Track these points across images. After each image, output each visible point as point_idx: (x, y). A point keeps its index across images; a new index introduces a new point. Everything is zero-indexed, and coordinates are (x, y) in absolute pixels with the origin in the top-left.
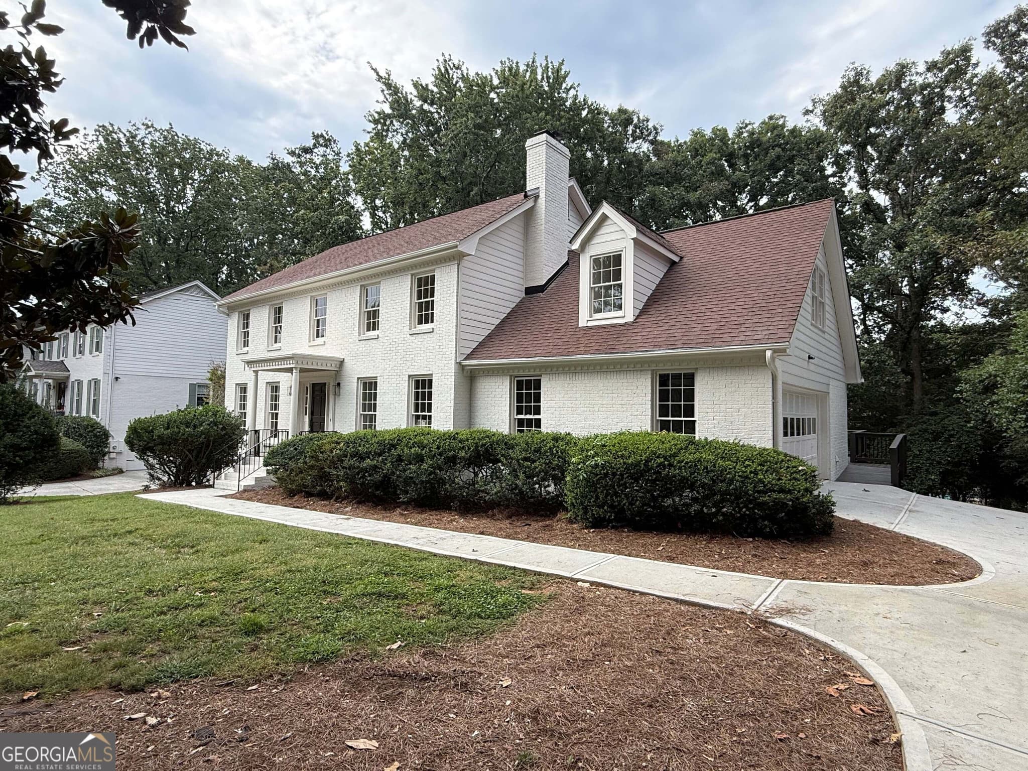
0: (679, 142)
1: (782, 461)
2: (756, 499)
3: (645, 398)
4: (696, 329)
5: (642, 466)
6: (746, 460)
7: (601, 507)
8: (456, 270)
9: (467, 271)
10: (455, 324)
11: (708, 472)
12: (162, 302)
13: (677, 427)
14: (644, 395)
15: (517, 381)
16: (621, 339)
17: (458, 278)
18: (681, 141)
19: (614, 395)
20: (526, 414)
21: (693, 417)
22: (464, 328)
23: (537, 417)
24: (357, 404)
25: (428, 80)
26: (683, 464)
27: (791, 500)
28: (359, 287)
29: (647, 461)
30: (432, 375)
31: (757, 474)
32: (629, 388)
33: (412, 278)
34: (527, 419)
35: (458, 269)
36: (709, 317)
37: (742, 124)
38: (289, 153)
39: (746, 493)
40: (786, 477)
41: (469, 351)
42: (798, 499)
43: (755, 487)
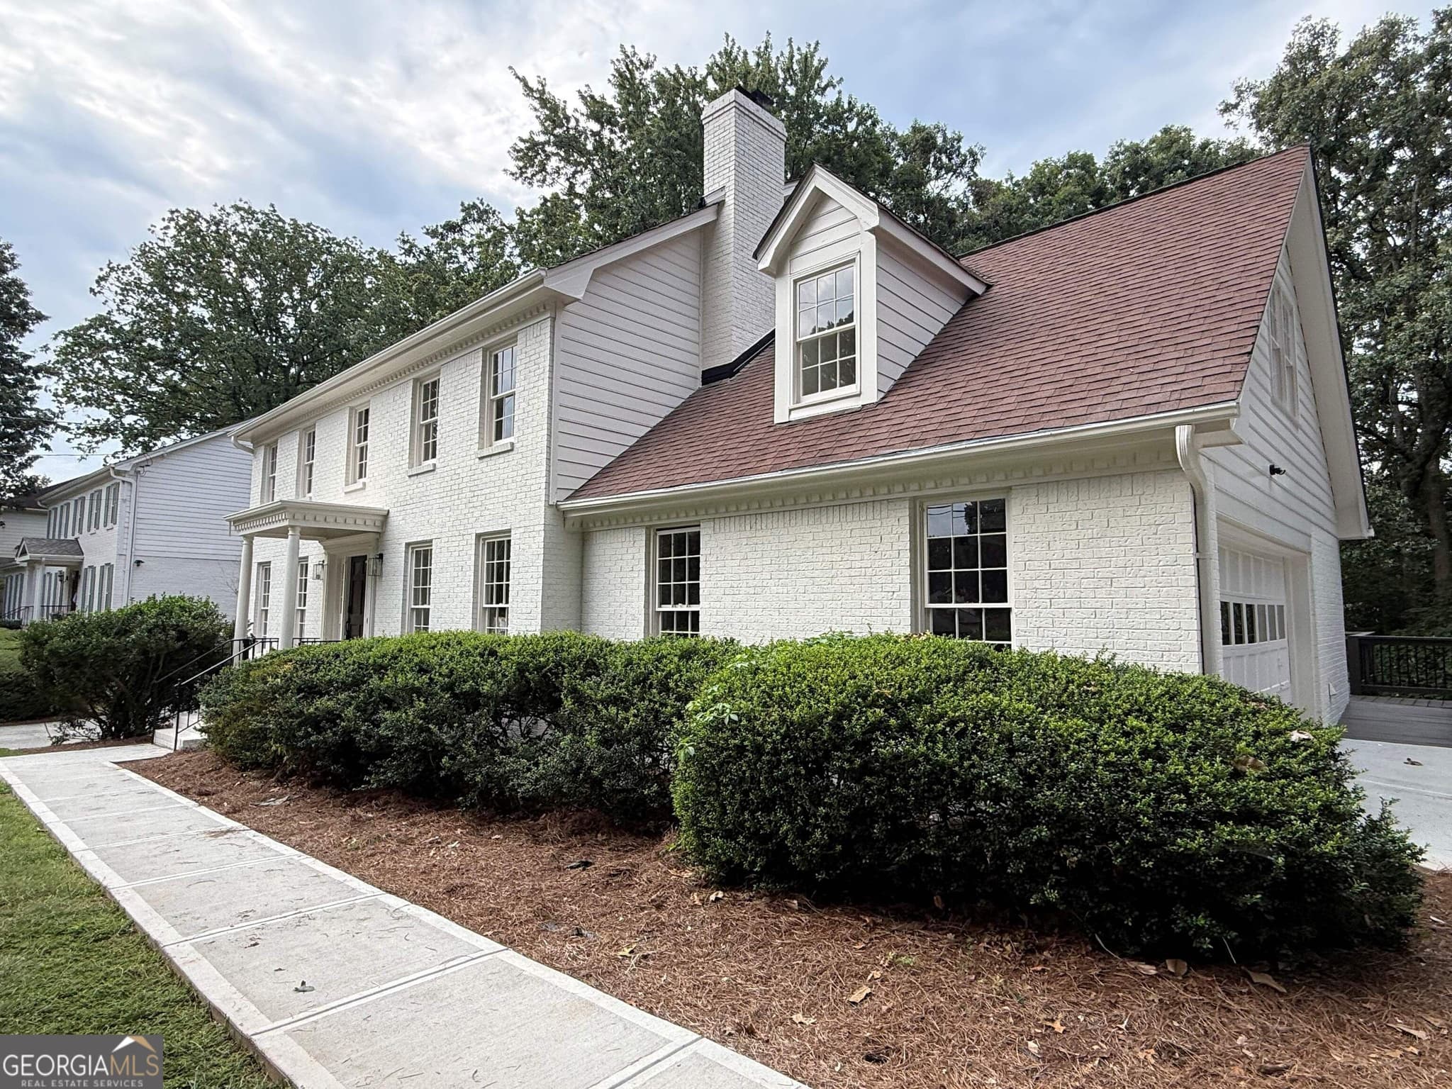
0: (1014, 180)
1: (1237, 712)
2: (1163, 842)
3: (896, 561)
4: (1005, 401)
5: (826, 729)
6: (1127, 713)
7: (730, 835)
8: (548, 330)
9: (571, 332)
10: (545, 432)
11: (1012, 751)
12: (210, 447)
13: (970, 624)
14: (895, 554)
15: (661, 536)
16: (847, 436)
17: (552, 344)
18: (1018, 178)
19: (835, 557)
20: (676, 603)
21: (1006, 601)
22: (564, 440)
23: (694, 608)
24: (405, 590)
25: (610, 95)
26: (940, 726)
27: (1281, 849)
28: (411, 383)
29: (839, 716)
30: (509, 531)
31: (1162, 759)
32: (864, 540)
33: (484, 356)
34: (679, 613)
35: (553, 327)
36: (1039, 375)
37: (1119, 146)
38: (427, 233)
39: (1132, 820)
40: (1254, 766)
41: (578, 484)
42: (1303, 842)
43: (1159, 801)
